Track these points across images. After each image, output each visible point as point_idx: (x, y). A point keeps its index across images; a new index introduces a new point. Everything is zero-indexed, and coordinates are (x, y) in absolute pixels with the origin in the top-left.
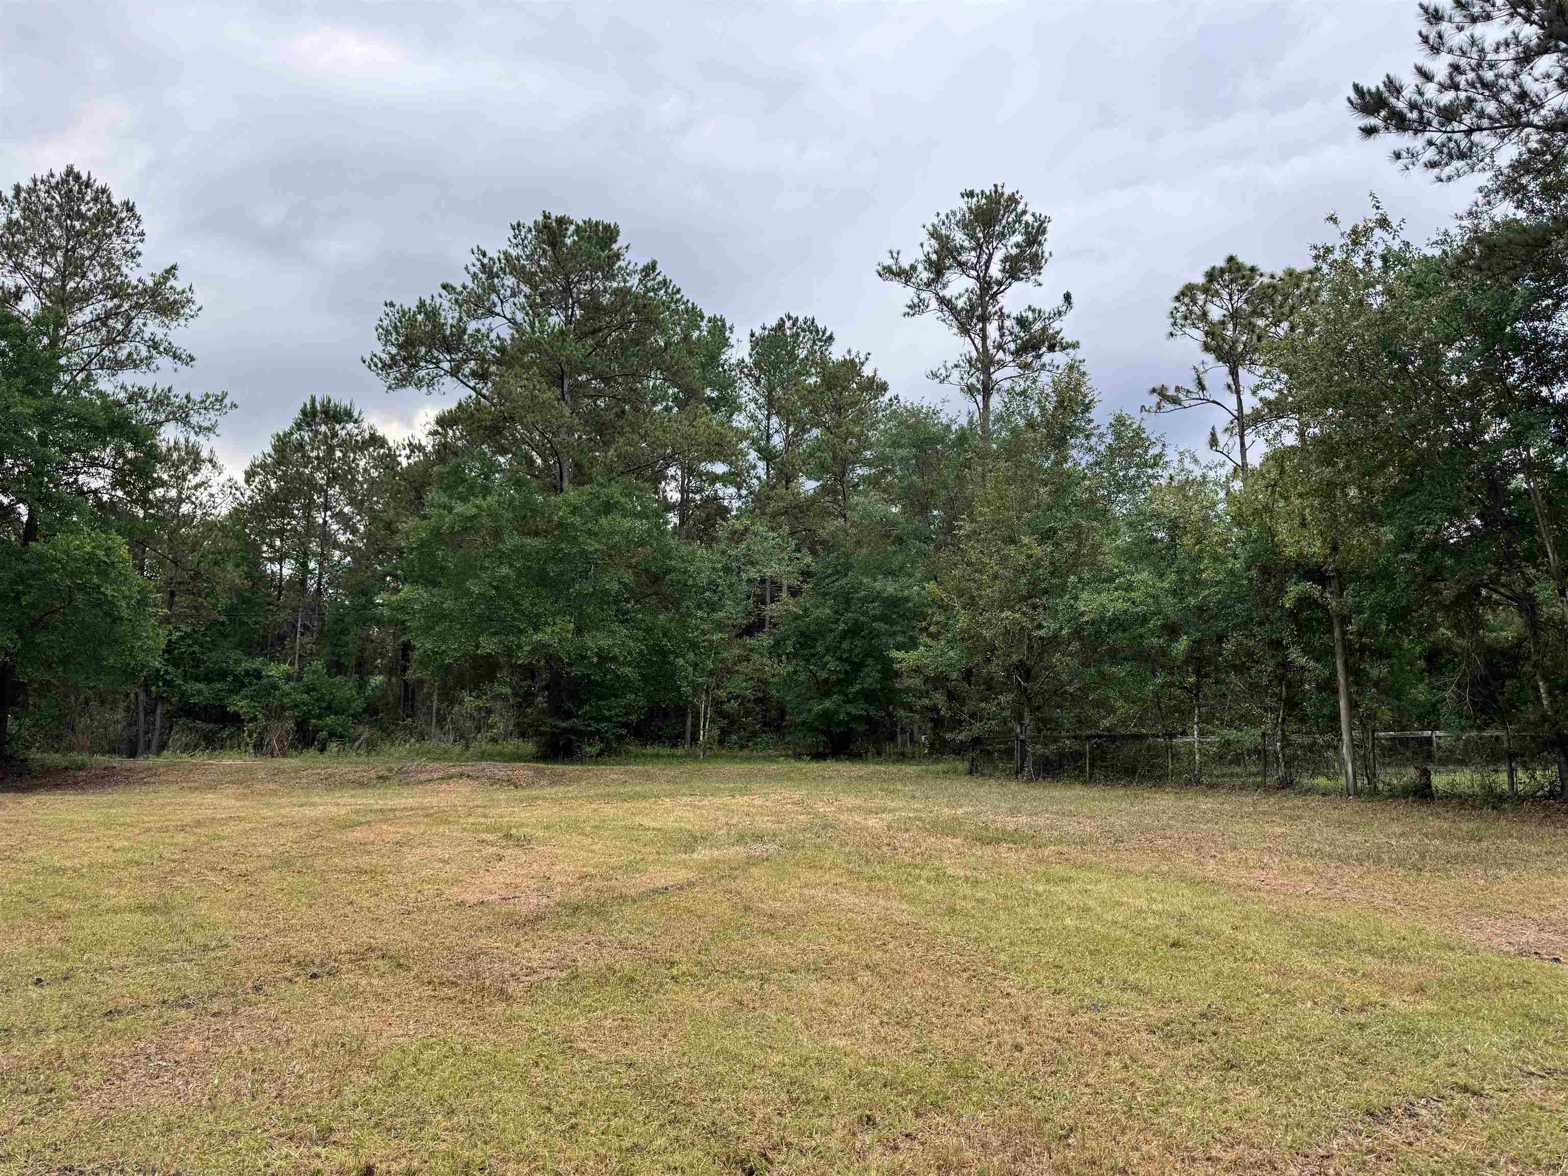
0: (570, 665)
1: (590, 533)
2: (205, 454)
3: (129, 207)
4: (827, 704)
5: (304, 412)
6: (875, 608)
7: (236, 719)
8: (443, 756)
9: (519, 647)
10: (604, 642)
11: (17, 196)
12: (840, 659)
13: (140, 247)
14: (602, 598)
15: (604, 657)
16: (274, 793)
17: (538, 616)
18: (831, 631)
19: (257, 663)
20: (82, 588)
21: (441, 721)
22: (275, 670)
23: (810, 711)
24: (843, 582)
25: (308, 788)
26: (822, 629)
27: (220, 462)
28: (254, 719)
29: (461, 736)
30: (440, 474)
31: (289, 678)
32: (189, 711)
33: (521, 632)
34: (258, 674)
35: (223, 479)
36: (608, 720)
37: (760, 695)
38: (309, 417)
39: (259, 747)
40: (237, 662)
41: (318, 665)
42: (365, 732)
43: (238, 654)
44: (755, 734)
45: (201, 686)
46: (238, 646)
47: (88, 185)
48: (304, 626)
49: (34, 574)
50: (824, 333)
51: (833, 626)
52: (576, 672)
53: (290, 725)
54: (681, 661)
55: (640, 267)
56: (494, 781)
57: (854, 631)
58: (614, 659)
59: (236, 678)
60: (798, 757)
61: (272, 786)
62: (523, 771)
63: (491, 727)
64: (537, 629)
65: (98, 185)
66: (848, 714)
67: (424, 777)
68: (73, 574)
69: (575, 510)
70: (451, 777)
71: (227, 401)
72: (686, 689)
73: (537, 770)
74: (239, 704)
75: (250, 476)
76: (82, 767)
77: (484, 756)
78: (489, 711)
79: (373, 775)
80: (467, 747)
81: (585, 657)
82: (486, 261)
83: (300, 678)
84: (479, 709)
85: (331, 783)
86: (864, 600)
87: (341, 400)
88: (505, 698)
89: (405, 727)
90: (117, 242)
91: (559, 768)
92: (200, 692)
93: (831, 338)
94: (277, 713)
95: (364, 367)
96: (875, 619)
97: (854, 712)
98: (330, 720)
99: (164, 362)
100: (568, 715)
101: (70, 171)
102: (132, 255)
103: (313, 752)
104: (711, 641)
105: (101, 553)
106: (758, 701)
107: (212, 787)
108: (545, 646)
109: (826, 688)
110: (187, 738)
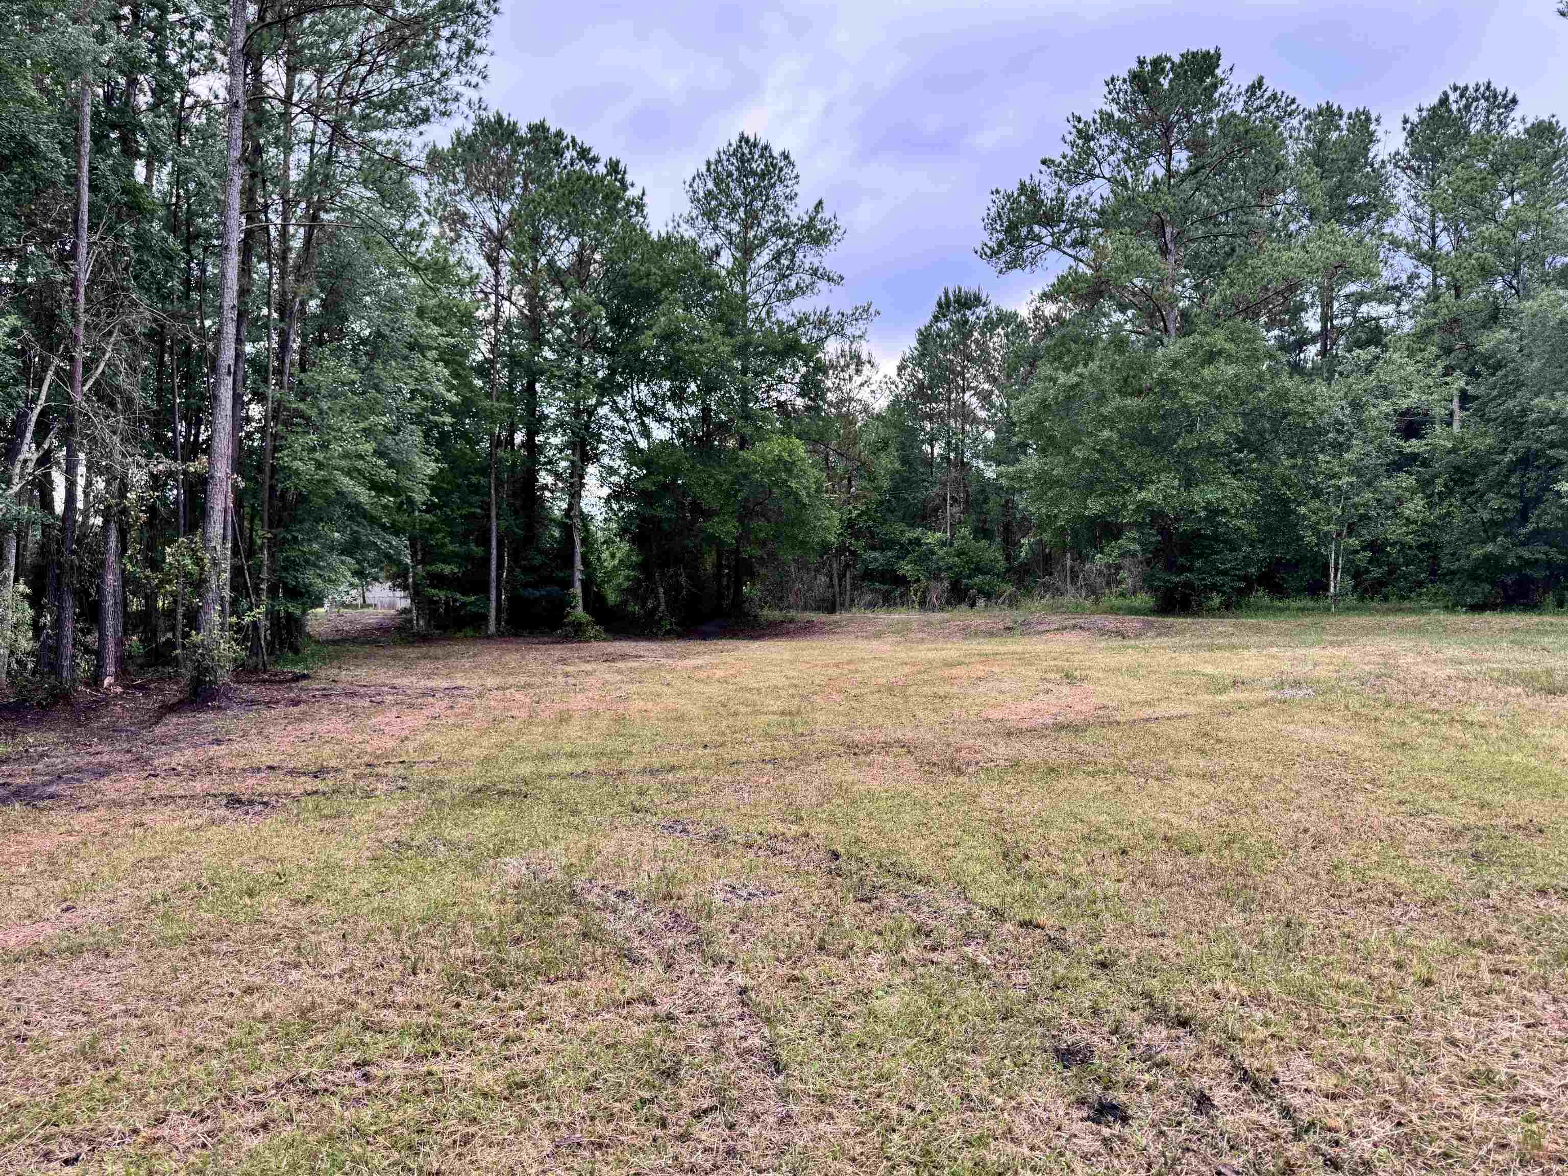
0: (1177, 519)
1: (1195, 387)
2: (864, 357)
3: (786, 156)
4: (1490, 548)
5: (940, 305)
6: (1552, 433)
7: (902, 581)
8: (1078, 610)
9: (1124, 505)
10: (1212, 494)
11: (708, 170)
12: (1508, 495)
13: (797, 188)
14: (1211, 450)
15: (1213, 511)
16: (922, 641)
17: (1143, 474)
18: (1496, 463)
19: (918, 532)
20: (775, 483)
21: (1074, 577)
22: (932, 538)
23: (1468, 557)
24: (1511, 403)
25: (948, 637)
26: (1482, 464)
27: (876, 361)
28: (918, 580)
29: (1093, 591)
30: (1048, 348)
31: (943, 544)
32: (868, 575)
33: (1127, 491)
34: (917, 542)
35: (880, 376)
36: (1225, 573)
37: (1423, 540)
38: (944, 307)
39: (923, 604)
40: (902, 532)
41: (965, 531)
42: (1009, 589)
43: (901, 526)
44: (1420, 584)
45: (877, 554)
46: (903, 519)
47: (755, 145)
48: (952, 498)
49: (745, 476)
50: (1505, 96)
51: (1498, 458)
52: (1183, 527)
53: (946, 584)
54: (1303, 510)
55: (1243, 89)
56: (1103, 632)
57: (1525, 462)
58: (1225, 512)
59: (902, 545)
60: (1450, 609)
61: (921, 635)
62: (1133, 623)
63: (1120, 582)
64: (1141, 489)
65: (762, 143)
66: (1520, 558)
67: (1041, 628)
68: (769, 473)
69: (1176, 364)
70: (1065, 628)
71: (872, 310)
72: (1310, 538)
73: (1143, 621)
74: (906, 568)
75: (901, 368)
76: (792, 621)
77: (1113, 611)
78: (1118, 568)
79: (1001, 626)
80: (1097, 601)
81: (1192, 512)
83: (951, 545)
84: (1108, 566)
85: (968, 633)
86: (1540, 424)
87: (969, 287)
88: (1134, 555)
89: (1043, 584)
90: (779, 189)
91: (1170, 620)
92: (876, 559)
93: (1514, 101)
94: (935, 576)
95: (977, 257)
96: (1552, 445)
97: (1526, 555)
98: (978, 579)
99: (822, 285)
100: (1182, 569)
101: (743, 139)
102: (790, 198)
103: (964, 607)
104: (1339, 488)
105: (785, 455)
106: (1421, 547)
107: (878, 635)
108: (1150, 504)
109: (1491, 529)
110: (869, 597)
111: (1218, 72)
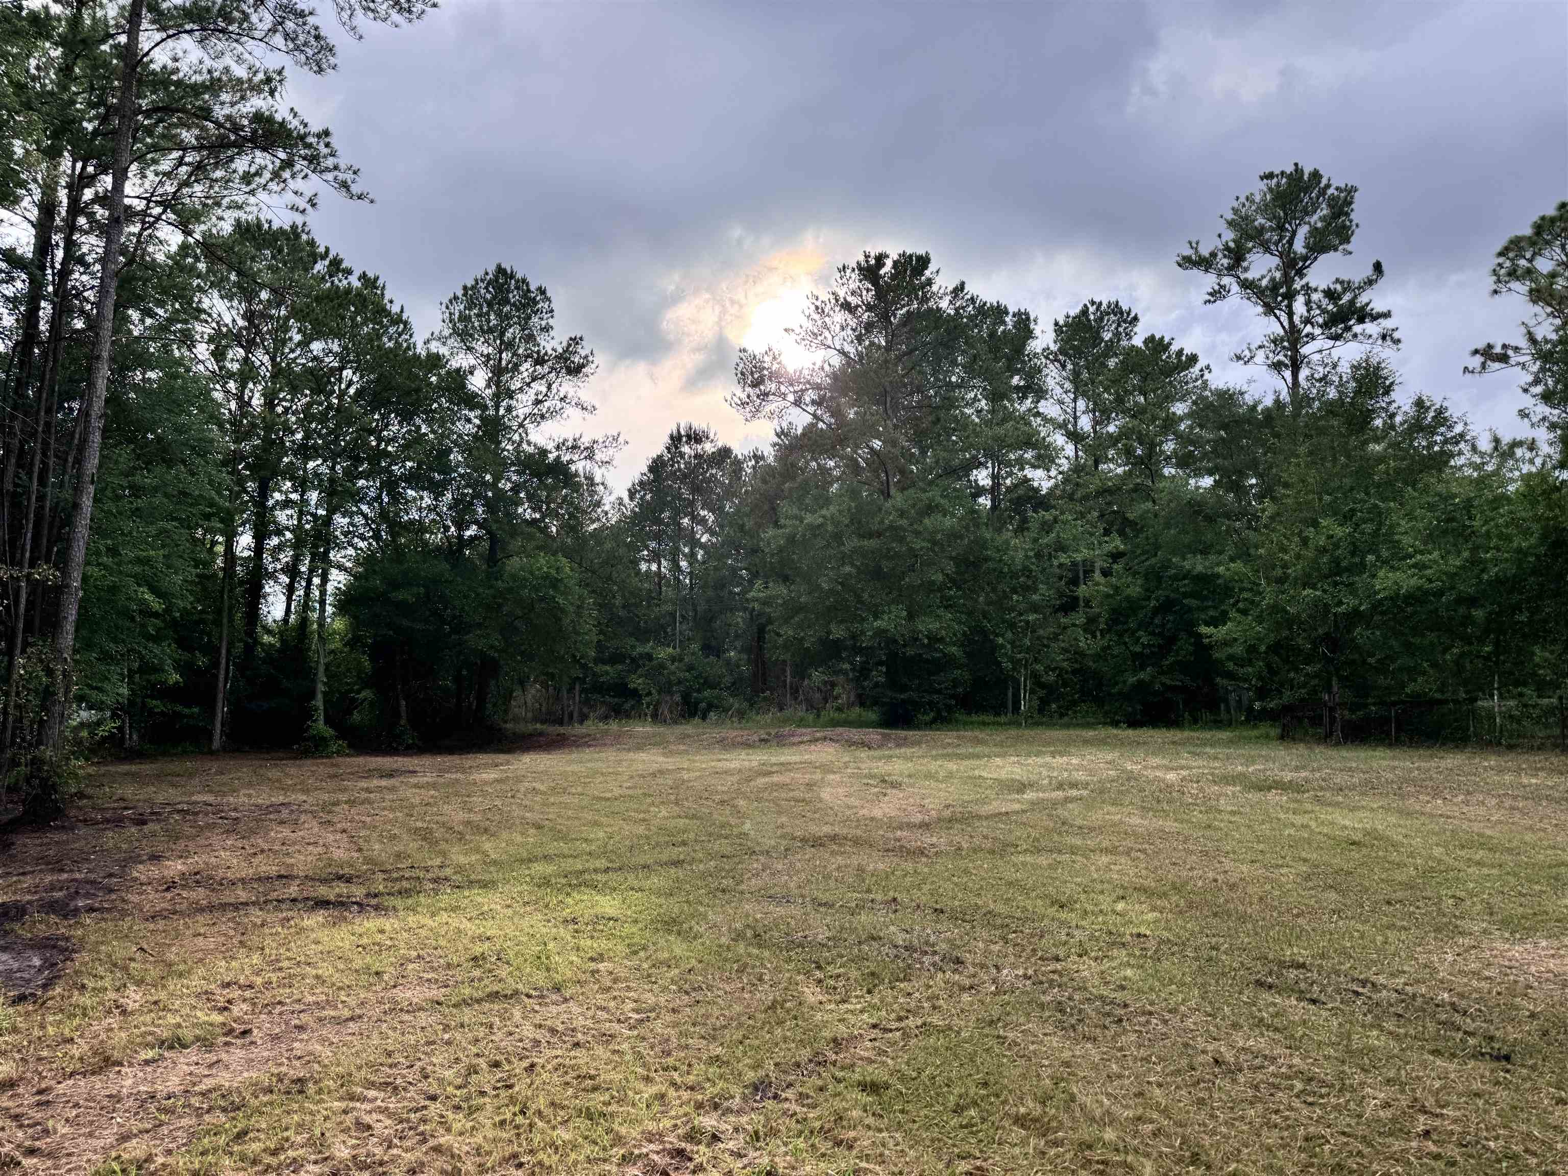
0: (904, 646)
1: (917, 533)
2: (598, 479)
3: (542, 291)
4: (1142, 675)
5: (672, 437)
6: (1185, 586)
7: (635, 694)
8: (801, 723)
9: (863, 632)
10: (934, 626)
11: (465, 295)
12: (1153, 634)
13: (551, 321)
14: (930, 587)
15: (934, 639)
16: (686, 752)
17: (876, 605)
18: (1143, 608)
19: (648, 648)
20: (542, 599)
21: (795, 692)
22: (663, 653)
23: (1125, 682)
24: (1153, 561)
25: (709, 747)
26: (1133, 606)
27: (609, 484)
28: (649, 694)
29: (811, 706)
30: (791, 489)
31: (673, 659)
32: (599, 688)
33: (863, 619)
34: (649, 657)
35: (612, 498)
36: (939, 692)
37: (1077, 666)
38: (676, 439)
39: (656, 717)
40: (633, 647)
41: (695, 647)
42: (736, 703)
43: (632, 641)
44: (1074, 703)
45: (608, 668)
46: (631, 635)
47: (512, 276)
48: (682, 616)
49: (510, 590)
50: (1129, 314)
51: (1144, 603)
52: (910, 652)
53: (677, 698)
54: (1000, 640)
55: (950, 288)
56: (851, 743)
57: (1166, 606)
58: (941, 640)
59: (633, 660)
60: (1116, 724)
61: (682, 747)
62: (874, 735)
63: (836, 698)
64: (876, 617)
65: (519, 276)
66: (1163, 684)
67: (796, 739)
68: (536, 589)
69: (902, 514)
70: (817, 740)
71: (621, 440)
72: (1007, 665)
73: (883, 735)
74: (637, 682)
75: (632, 494)
76: (541, 734)
77: (835, 724)
78: (833, 685)
79: (755, 738)
80: (818, 716)
81: (916, 639)
82: (818, 303)
83: (681, 660)
84: (825, 683)
85: (727, 745)
86: (1175, 578)
87: (699, 425)
88: (845, 673)
89: (765, 699)
90: (535, 319)
91: (902, 733)
92: (607, 673)
93: (1136, 319)
94: (666, 689)
95: (727, 405)
96: (1185, 595)
97: (1168, 682)
98: (707, 693)
99: (570, 411)
100: (904, 688)
101: (500, 270)
102: (546, 329)
103: (697, 720)
104: (1027, 622)
105: (553, 572)
106: (1074, 672)
107: (639, 748)
108: (885, 631)
109: (1140, 660)
110: (602, 710)
111: (927, 273)
